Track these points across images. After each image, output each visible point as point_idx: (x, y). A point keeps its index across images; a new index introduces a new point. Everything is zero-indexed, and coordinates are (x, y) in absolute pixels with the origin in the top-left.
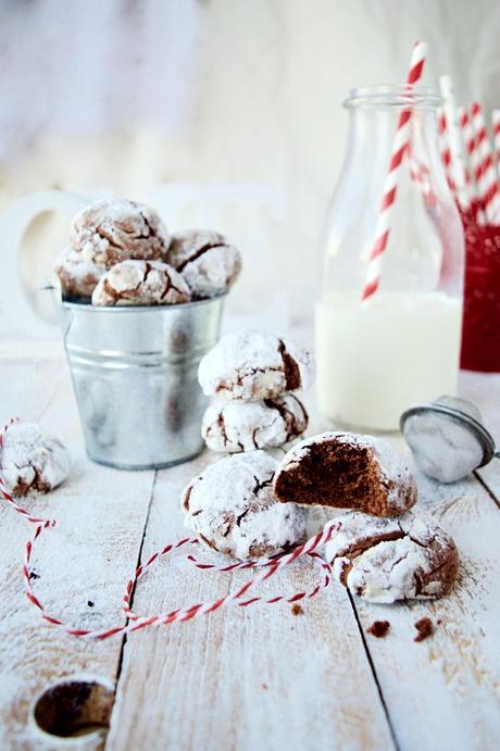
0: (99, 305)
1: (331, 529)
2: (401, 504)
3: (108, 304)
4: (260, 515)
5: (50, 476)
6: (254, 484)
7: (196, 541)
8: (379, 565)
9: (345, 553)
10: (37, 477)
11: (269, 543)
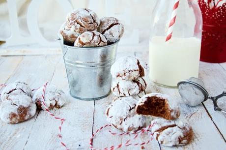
0: (77, 47)
1: (154, 124)
2: (175, 116)
3: (80, 47)
4: (131, 118)
5: (60, 103)
6: (129, 108)
7: (110, 125)
8: (168, 135)
9: (158, 131)
10: (56, 104)
11: (134, 127)
